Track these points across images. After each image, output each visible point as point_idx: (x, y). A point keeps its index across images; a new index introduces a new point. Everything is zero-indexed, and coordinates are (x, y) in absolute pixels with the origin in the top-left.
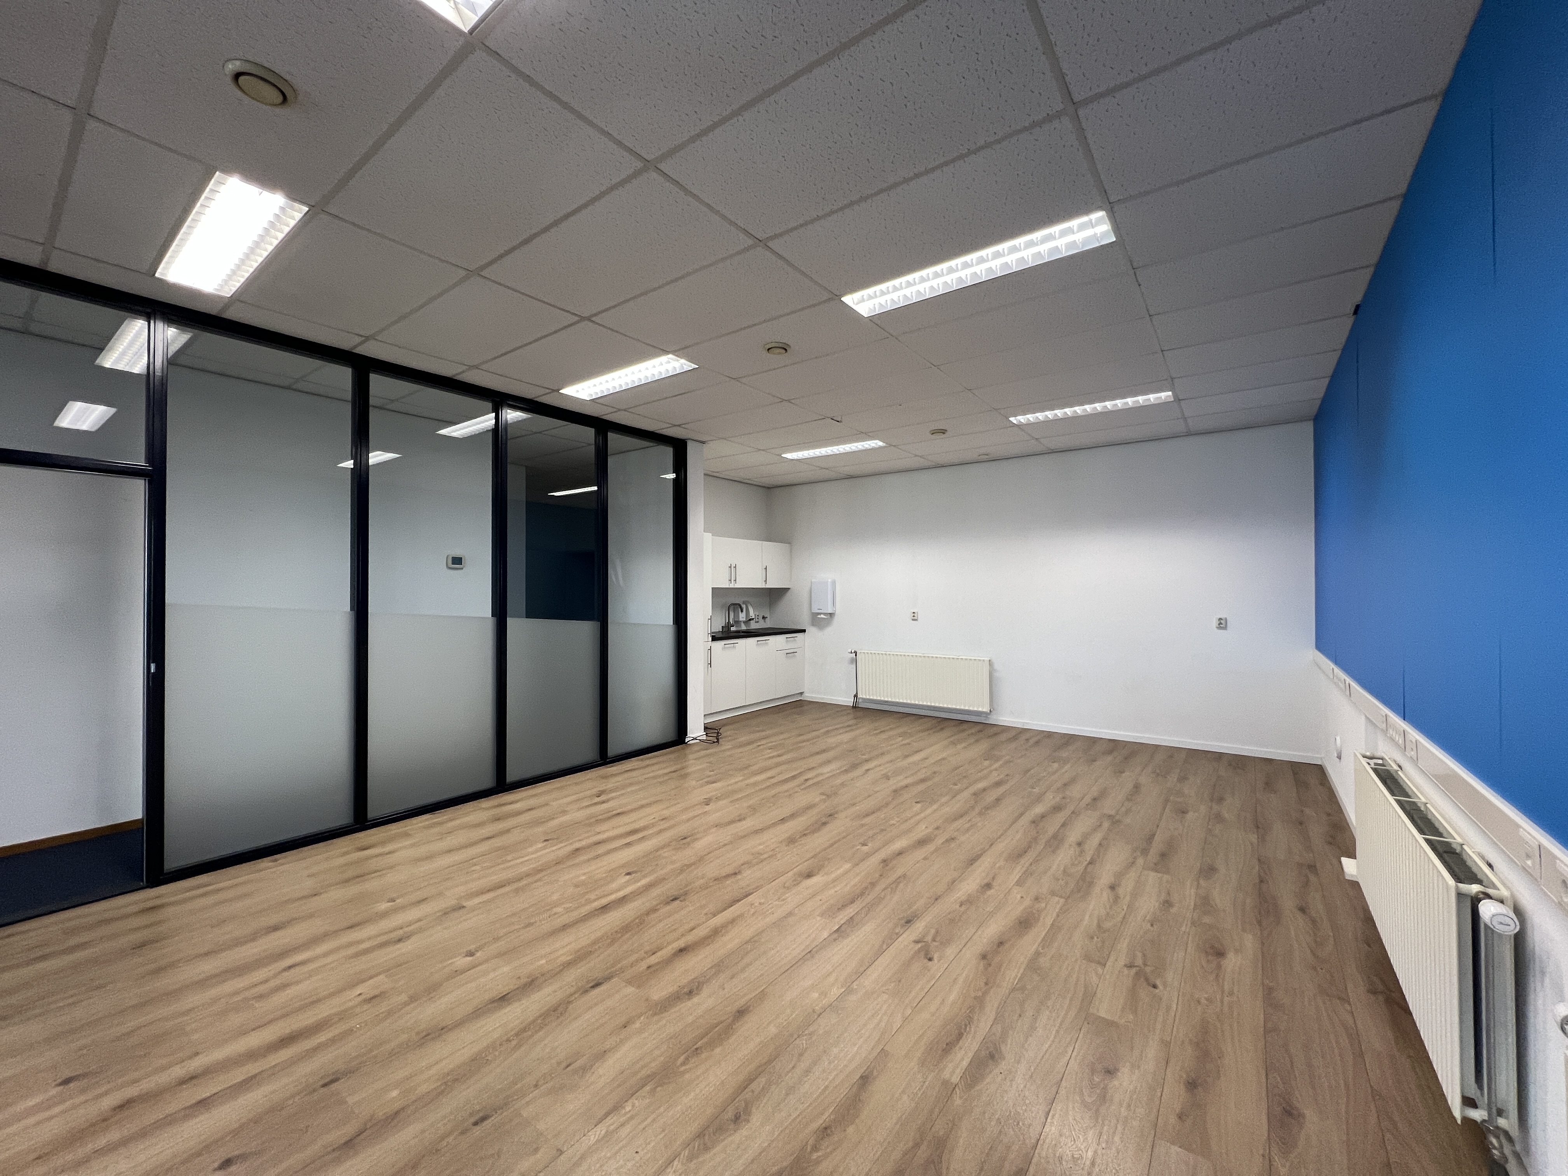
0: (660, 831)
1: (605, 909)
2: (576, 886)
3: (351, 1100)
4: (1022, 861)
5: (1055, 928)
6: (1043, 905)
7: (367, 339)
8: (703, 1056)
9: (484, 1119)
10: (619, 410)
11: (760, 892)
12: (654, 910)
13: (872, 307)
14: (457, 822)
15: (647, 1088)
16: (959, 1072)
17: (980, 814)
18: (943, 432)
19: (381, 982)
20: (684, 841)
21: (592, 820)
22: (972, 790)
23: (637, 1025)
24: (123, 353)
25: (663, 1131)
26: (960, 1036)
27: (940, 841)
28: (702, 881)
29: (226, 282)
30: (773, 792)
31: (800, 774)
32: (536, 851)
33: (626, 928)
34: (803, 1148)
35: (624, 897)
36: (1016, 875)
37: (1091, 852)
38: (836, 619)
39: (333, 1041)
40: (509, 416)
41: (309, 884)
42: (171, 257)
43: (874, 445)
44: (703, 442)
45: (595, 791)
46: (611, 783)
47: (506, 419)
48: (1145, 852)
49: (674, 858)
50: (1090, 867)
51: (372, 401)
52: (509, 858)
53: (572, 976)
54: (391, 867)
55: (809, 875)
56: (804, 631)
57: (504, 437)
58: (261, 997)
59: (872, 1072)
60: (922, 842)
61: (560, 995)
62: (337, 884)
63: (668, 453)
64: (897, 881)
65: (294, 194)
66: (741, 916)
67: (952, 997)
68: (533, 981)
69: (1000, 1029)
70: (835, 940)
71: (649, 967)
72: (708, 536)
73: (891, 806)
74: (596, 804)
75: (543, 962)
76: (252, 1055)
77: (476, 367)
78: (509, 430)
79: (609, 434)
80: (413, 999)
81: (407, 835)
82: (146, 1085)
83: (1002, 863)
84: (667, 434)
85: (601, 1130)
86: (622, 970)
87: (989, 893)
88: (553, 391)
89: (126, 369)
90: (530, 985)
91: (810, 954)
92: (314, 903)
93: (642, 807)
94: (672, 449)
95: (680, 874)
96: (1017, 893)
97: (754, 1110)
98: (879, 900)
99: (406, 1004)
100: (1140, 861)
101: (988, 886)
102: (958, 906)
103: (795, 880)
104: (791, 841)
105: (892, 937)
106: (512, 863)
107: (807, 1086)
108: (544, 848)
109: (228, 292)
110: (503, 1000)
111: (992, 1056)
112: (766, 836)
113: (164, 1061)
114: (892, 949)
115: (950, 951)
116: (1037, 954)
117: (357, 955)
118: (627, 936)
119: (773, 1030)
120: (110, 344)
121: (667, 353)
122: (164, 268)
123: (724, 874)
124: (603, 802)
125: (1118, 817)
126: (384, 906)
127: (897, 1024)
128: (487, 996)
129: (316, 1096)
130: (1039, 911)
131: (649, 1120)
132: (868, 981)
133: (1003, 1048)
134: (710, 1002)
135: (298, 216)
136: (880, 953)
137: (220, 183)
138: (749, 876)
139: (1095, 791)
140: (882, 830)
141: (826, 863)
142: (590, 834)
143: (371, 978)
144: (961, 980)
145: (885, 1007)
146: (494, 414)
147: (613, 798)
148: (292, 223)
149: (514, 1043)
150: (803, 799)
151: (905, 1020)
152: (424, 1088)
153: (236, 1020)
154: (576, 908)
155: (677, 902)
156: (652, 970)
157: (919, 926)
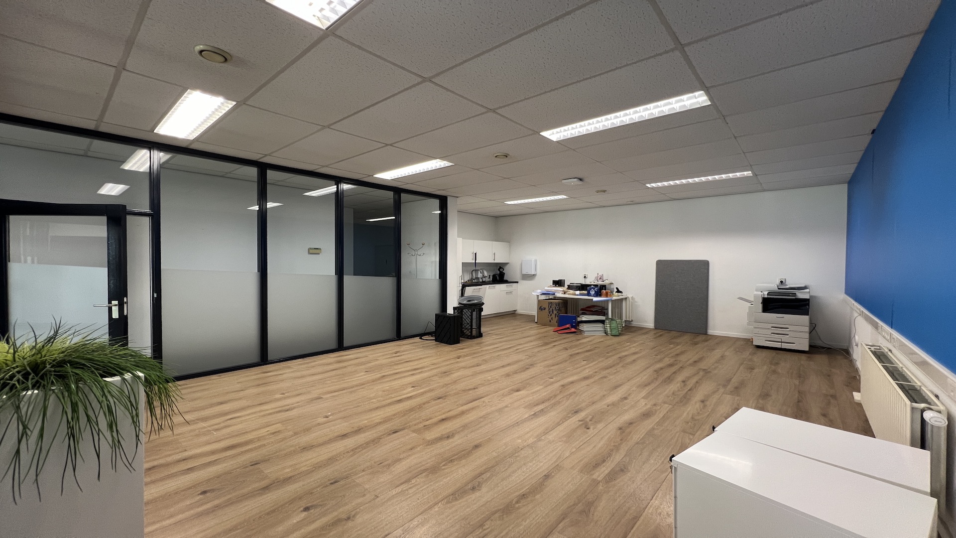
0: (432, 369)
1: (400, 401)
2: (384, 391)
3: (266, 472)
4: (647, 388)
5: (665, 418)
6: (659, 408)
7: (266, 155)
8: (455, 463)
9: (335, 482)
10: (408, 184)
11: (489, 397)
12: (428, 402)
13: (559, 137)
14: (317, 363)
15: (424, 474)
16: (602, 476)
17: (623, 366)
18: (604, 191)
19: (279, 427)
20: (445, 374)
21: (393, 364)
22: (618, 356)
23: (418, 449)
24: (135, 163)
25: (433, 491)
26: (604, 461)
27: (597, 378)
28: (455, 391)
29: (191, 134)
30: (497, 354)
31: (514, 346)
32: (362, 376)
33: (412, 410)
34: (511, 502)
35: (411, 397)
36: (643, 393)
37: (691, 385)
38: (537, 277)
39: (255, 448)
40: (344, 187)
41: (238, 386)
42: (162, 124)
43: (561, 198)
44: (457, 197)
45: (394, 351)
46: (403, 348)
47: (343, 188)
48: (725, 386)
49: (440, 381)
50: (689, 393)
51: (268, 181)
52: (346, 378)
53: (382, 428)
54: (282, 381)
55: (518, 391)
56: (518, 282)
57: (342, 197)
58: (217, 430)
59: (551, 474)
60: (586, 378)
61: (375, 435)
62: (253, 386)
63: (437, 202)
64: (570, 395)
65: (228, 97)
66: (478, 406)
67: (600, 445)
68: (360, 429)
69: (628, 460)
70: (532, 418)
71: (425, 426)
72: (460, 240)
73: (568, 362)
74: (394, 357)
75: (366, 422)
76: (213, 452)
77: (327, 166)
78: (344, 193)
79: (402, 194)
80: (296, 434)
81: (289, 367)
82: (161, 461)
83: (634, 388)
84: (436, 194)
85: (399, 489)
86: (410, 427)
87: (625, 401)
88: (369, 176)
89: (137, 170)
90: (359, 431)
91: (517, 424)
92: (242, 394)
93: (421, 359)
94: (438, 201)
95: (442, 388)
96: (643, 402)
97: (483, 486)
98: (559, 402)
99: (292, 436)
100: (722, 390)
101: (626, 398)
102: (606, 407)
103: (509, 392)
104: (508, 375)
105: (565, 419)
106: (347, 381)
107: (514, 478)
108: (365, 375)
109: (192, 138)
110: (344, 436)
111: (622, 470)
112: (492, 373)
113: (169, 453)
114: (566, 424)
115: (600, 426)
116: (653, 429)
117: (264, 416)
118: (412, 413)
119: (495, 454)
120: (128, 160)
121: (436, 158)
122: (159, 129)
123: (468, 389)
124: (398, 356)
125: (709, 370)
126: (278, 396)
127: (567, 454)
128: (336, 434)
129: (247, 469)
130: (656, 411)
131: (425, 487)
132: (551, 437)
133: (629, 468)
134: (459, 441)
135: (230, 106)
136: (558, 424)
137: (189, 94)
138: (481, 391)
139: (695, 358)
140: (562, 372)
141: (528, 385)
142: (391, 369)
143: (273, 424)
144: (606, 438)
145: (560, 447)
146: (336, 186)
147: (404, 355)
148: (227, 109)
149: (351, 453)
150: (515, 358)
151: (572, 453)
152: (304, 469)
153: (204, 439)
154: (384, 400)
155: (441, 399)
156: (426, 427)
157: (582, 415)
